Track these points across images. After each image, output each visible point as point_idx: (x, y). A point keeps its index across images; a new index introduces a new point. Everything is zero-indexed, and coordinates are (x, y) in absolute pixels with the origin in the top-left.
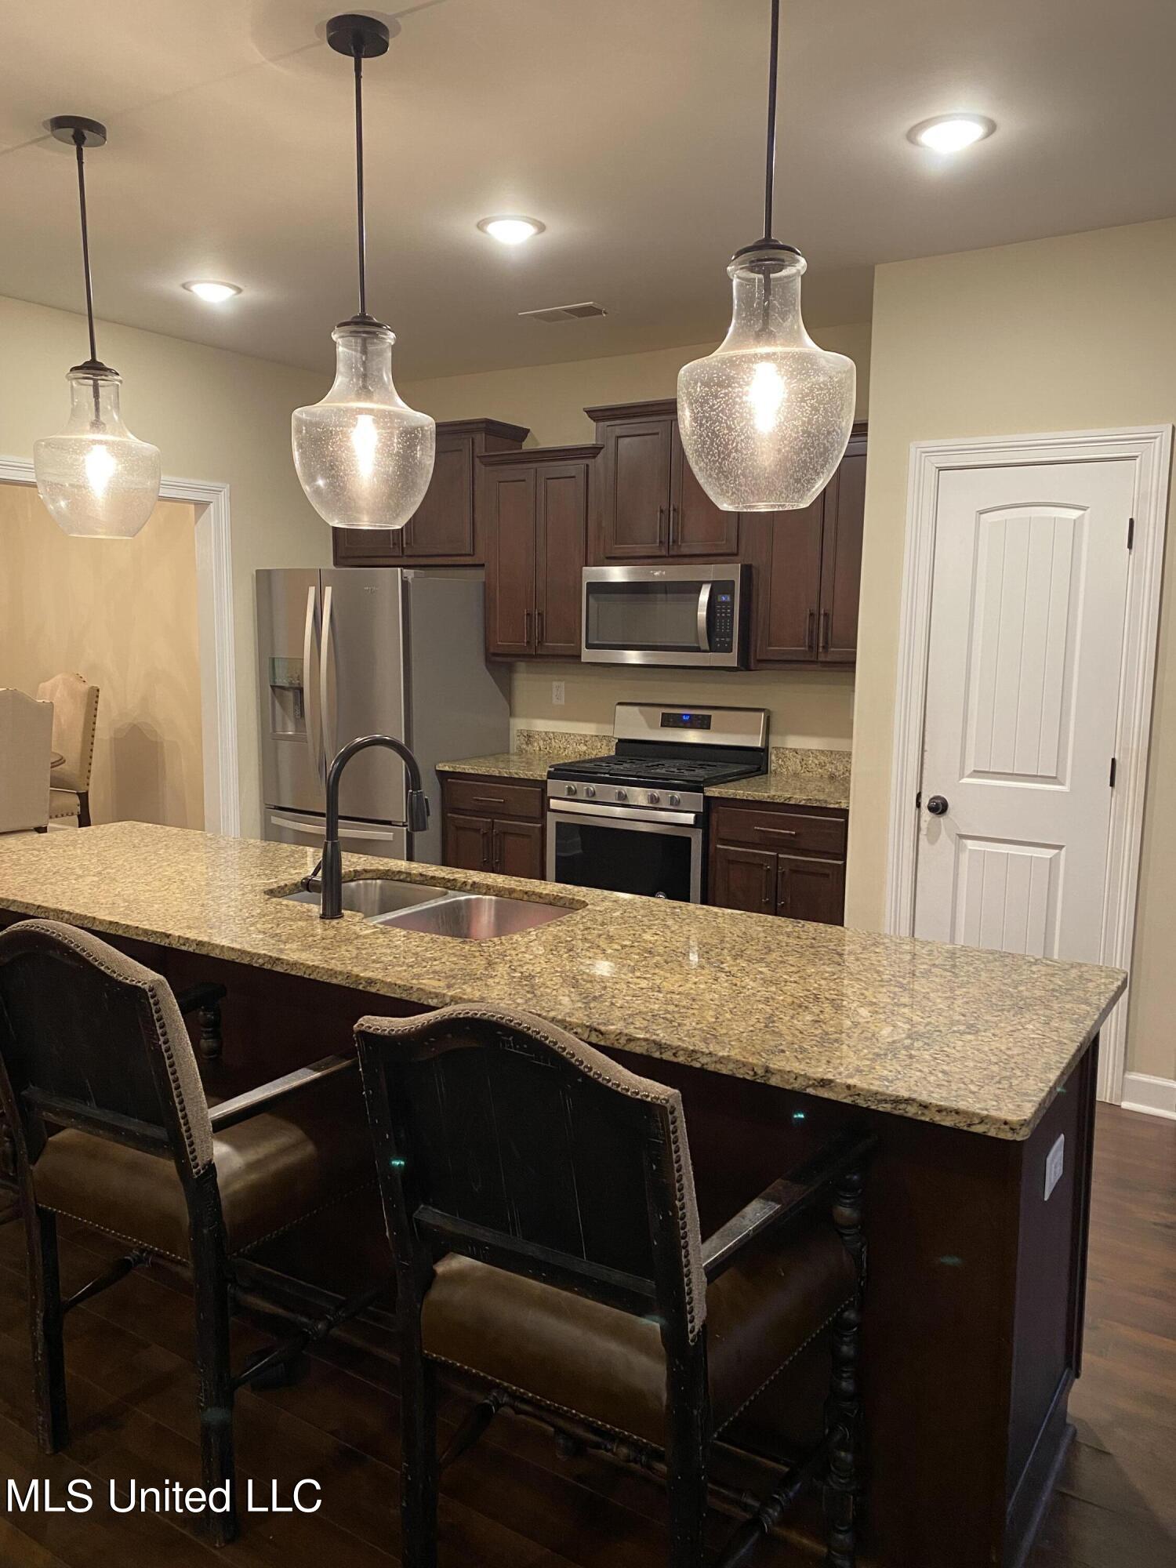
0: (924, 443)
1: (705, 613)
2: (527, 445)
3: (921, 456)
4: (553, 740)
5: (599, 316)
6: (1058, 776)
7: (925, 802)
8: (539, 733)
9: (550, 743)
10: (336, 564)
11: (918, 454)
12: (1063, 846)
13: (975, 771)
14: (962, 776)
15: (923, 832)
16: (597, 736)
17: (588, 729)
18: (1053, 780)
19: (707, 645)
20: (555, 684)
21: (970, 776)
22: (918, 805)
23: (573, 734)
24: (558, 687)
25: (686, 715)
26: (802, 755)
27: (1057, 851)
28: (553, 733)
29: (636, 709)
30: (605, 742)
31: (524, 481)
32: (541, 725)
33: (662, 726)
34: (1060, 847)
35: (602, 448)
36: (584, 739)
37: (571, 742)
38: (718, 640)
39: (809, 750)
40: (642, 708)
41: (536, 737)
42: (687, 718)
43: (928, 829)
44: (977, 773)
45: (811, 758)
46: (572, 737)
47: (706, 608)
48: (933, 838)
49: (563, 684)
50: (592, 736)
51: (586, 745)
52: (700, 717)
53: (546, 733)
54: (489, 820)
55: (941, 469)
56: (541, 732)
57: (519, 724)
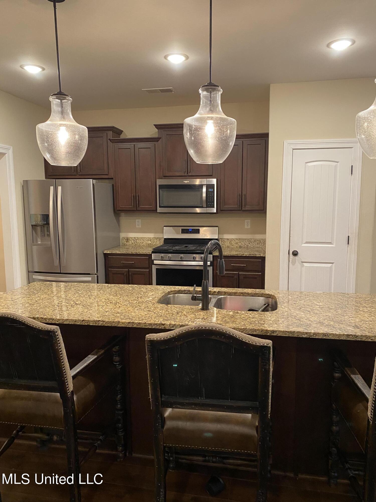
0: (288, 141)
1: (205, 195)
2: (122, 137)
3: (287, 145)
4: (137, 240)
5: (171, 93)
6: (332, 242)
7: (291, 252)
8: (131, 238)
9: (136, 241)
10: (46, 178)
11: (287, 144)
12: (334, 263)
13: (306, 242)
14: (302, 244)
15: (290, 262)
16: (155, 238)
17: (151, 235)
18: (330, 243)
19: (206, 205)
20: (137, 220)
21: (305, 244)
22: (289, 253)
23: (146, 238)
24: (138, 221)
25: (190, 229)
26: (230, 240)
27: (332, 264)
28: (137, 237)
29: (171, 228)
30: (158, 240)
31: (130, 149)
32: (132, 235)
33: (182, 233)
34: (333, 263)
35: (160, 138)
36: (150, 239)
37: (145, 240)
38: (209, 204)
39: (232, 239)
40: (174, 227)
41: (131, 239)
42: (191, 230)
43: (292, 261)
44: (307, 243)
45: (233, 241)
46: (145, 239)
47: (205, 193)
48: (294, 263)
49: (140, 220)
50: (153, 238)
51: (151, 241)
52: (196, 230)
53: (134, 238)
54: (127, 270)
55: (293, 149)
56: (132, 237)
57: (123, 235)
